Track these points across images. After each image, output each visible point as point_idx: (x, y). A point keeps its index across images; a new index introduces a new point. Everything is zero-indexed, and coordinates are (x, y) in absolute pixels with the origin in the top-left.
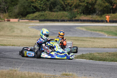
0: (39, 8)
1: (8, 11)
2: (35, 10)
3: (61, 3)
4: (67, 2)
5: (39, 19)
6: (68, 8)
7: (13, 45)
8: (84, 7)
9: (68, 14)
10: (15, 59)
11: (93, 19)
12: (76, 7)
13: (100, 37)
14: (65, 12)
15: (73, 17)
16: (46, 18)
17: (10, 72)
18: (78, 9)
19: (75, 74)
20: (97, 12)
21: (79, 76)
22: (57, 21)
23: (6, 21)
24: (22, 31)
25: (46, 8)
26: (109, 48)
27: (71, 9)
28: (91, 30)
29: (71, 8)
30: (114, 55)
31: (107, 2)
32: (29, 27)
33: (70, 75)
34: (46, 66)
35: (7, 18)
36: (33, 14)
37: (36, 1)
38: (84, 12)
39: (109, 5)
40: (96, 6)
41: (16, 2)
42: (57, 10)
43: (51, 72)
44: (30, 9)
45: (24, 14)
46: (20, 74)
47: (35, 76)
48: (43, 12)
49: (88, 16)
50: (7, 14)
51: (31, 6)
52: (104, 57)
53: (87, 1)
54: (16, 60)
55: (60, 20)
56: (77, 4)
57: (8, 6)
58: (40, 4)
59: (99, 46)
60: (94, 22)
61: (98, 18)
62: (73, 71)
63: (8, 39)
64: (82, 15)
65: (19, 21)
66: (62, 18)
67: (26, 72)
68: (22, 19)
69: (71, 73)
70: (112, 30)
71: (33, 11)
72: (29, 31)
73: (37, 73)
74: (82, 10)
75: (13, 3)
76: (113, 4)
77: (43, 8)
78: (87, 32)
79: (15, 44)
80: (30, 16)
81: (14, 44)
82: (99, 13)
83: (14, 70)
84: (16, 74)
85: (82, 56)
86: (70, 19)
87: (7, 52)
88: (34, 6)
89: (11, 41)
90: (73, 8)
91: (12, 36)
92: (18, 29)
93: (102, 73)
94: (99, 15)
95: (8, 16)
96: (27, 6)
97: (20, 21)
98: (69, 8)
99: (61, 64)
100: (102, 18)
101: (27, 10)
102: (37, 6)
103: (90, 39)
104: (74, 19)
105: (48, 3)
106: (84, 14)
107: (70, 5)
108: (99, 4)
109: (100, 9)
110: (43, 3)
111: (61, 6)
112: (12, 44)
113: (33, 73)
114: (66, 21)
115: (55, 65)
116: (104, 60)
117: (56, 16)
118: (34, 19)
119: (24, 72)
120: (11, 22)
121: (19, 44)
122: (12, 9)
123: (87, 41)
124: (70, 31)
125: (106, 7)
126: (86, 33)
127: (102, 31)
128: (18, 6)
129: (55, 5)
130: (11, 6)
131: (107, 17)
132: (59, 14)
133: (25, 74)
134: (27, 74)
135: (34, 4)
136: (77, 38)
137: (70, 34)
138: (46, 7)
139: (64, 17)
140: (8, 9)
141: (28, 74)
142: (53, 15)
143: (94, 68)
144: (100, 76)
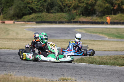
0: (36, 9)
1: (2, 13)
2: (31, 12)
3: (59, 4)
4: (65, 3)
5: (35, 21)
6: (66, 9)
7: (8, 49)
8: (83, 9)
9: (67, 16)
10: (11, 62)
11: (93, 21)
12: (75, 8)
13: (100, 39)
14: (63, 14)
15: (71, 19)
16: (44, 20)
17: (5, 76)
18: (77, 10)
20: (98, 13)
22: (55, 22)
23: (1, 23)
24: (17, 33)
25: (43, 10)
26: (109, 51)
27: (69, 11)
28: (91, 32)
29: (69, 9)
30: (115, 59)
31: (108, 3)
32: (25, 30)
34: (43, 70)
35: (2, 20)
36: (29, 16)
37: (33, 2)
38: (84, 13)
39: (110, 6)
40: (96, 7)
41: (11, 3)
42: (55, 11)
43: (49, 76)
44: (26, 11)
45: (20, 16)
46: (16, 78)
47: (32, 80)
48: (40, 13)
49: (88, 17)
50: (2, 15)
51: (28, 8)
52: (105, 61)
53: (87, 2)
54: (11, 64)
55: (58, 22)
56: (76, 5)
57: (2, 7)
58: (37, 5)
59: (100, 49)
60: (94, 24)
61: (99, 20)
62: (72, 75)
63: (3, 42)
64: (81, 17)
65: (14, 23)
66: (60, 20)
67: (22, 77)
68: (17, 20)
69: (69, 78)
70: (113, 33)
71: (30, 12)
72: (26, 33)
73: (34, 78)
74: (81, 11)
75: (8, 4)
76: (114, 5)
77: (39, 9)
78: (87, 34)
79: (11, 47)
80: (26, 18)
81: (9, 47)
82: (99, 14)
83: (9, 74)
84: (12, 79)
85: (81, 60)
86: (68, 21)
87: (2, 55)
88: (31, 7)
89: (6, 44)
90: (72, 10)
91: (7, 39)
92: (14, 31)
93: (103, 78)
94: (99, 16)
95: (2, 18)
96: (23, 7)
97: (16, 23)
98: (68, 9)
99: (59, 68)
100: (102, 19)
101: (23, 11)
102: (33, 7)
103: (90, 41)
104: (72, 21)
105: (45, 4)
106: (83, 15)
107: (68, 6)
108: (100, 4)
109: (100, 11)
110: (40, 4)
111: (59, 7)
112: (7, 47)
113: (30, 78)
114: (64, 22)
115: (52, 69)
116: (105, 64)
117: (54, 18)
118: (30, 21)
119: (20, 77)
120: (6, 24)
121: (15, 48)
122: (7, 10)
123: (87, 43)
124: (68, 33)
125: (107, 8)
126: (85, 35)
127: (102, 33)
128: (13, 7)
129: (52, 6)
130: (6, 7)
131: (108, 19)
132: (57, 16)
133: (20, 78)
134: (23, 79)
135: (31, 5)
137: (68, 37)
138: (43, 8)
139: (62, 19)
140: (2, 10)
141: (25, 79)
142: (51, 17)
143: (94, 72)
144: (101, 80)
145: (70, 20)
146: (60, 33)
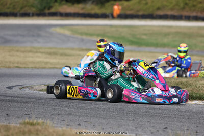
9: (36, 2)
11: (86, 12)
15: (45, 8)
19: (49, 122)
21: (56, 127)
22: (14, 15)
28: (81, 34)
33: (38, 124)
43: (1, 118)
49: (76, 5)
55: (20, 14)
60: (87, 18)
62: (45, 116)
64: (64, 4)
66: (24, 9)
69: (40, 121)
70: (123, 35)
78: (73, 37)
86: (38, 12)
93: (103, 121)
99: (21, 102)
100: (103, 9)
103: (80, 51)
104: (47, 11)
106: (67, 1)
115: (8, 104)
117: (12, 6)
123: (74, 55)
124: (39, 36)
126: (71, 39)
132: (18, 2)
136: (52, 51)
137: (39, 42)
139: (26, 8)
142: (6, 4)
143: (87, 109)
144: (99, 126)
145: (43, 10)
146: (24, 36)
